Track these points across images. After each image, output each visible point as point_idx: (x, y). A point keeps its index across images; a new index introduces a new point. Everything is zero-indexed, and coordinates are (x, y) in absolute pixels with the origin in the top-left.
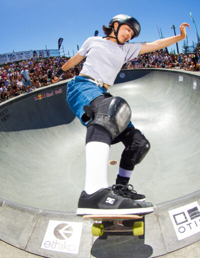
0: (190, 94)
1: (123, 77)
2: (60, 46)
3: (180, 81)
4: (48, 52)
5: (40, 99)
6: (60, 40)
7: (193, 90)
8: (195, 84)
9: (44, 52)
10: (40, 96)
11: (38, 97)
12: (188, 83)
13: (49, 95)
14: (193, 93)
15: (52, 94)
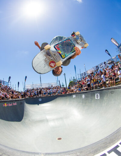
0: (81, 101)
1: (41, 101)
2: (9, 81)
3: (73, 97)
4: (4, 82)
5: (6, 106)
6: (10, 78)
7: (83, 99)
8: (83, 96)
9: (3, 82)
10: (5, 104)
11: (5, 105)
12: (79, 97)
13: (10, 105)
14: (83, 100)
15: (11, 105)
